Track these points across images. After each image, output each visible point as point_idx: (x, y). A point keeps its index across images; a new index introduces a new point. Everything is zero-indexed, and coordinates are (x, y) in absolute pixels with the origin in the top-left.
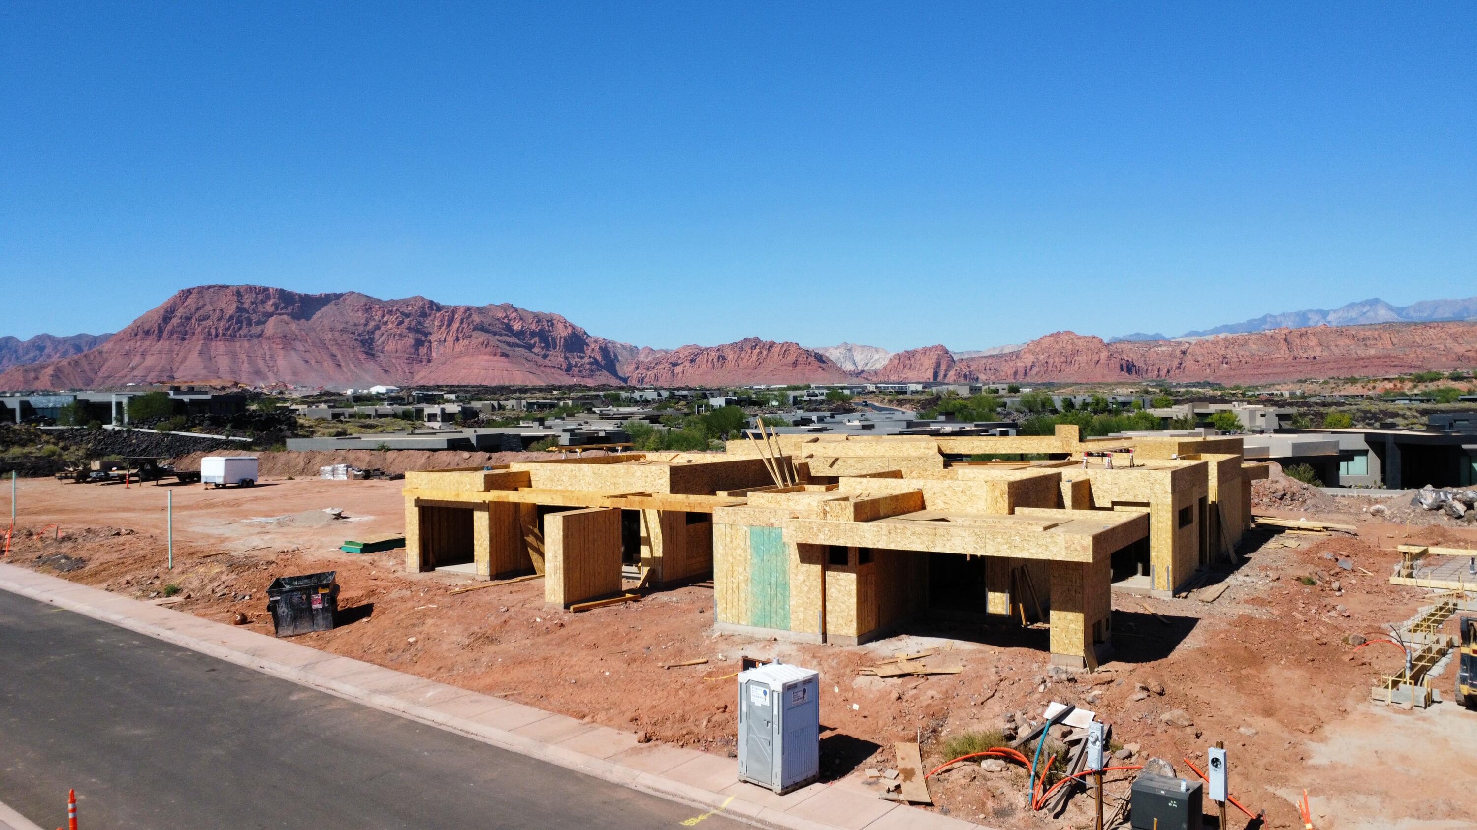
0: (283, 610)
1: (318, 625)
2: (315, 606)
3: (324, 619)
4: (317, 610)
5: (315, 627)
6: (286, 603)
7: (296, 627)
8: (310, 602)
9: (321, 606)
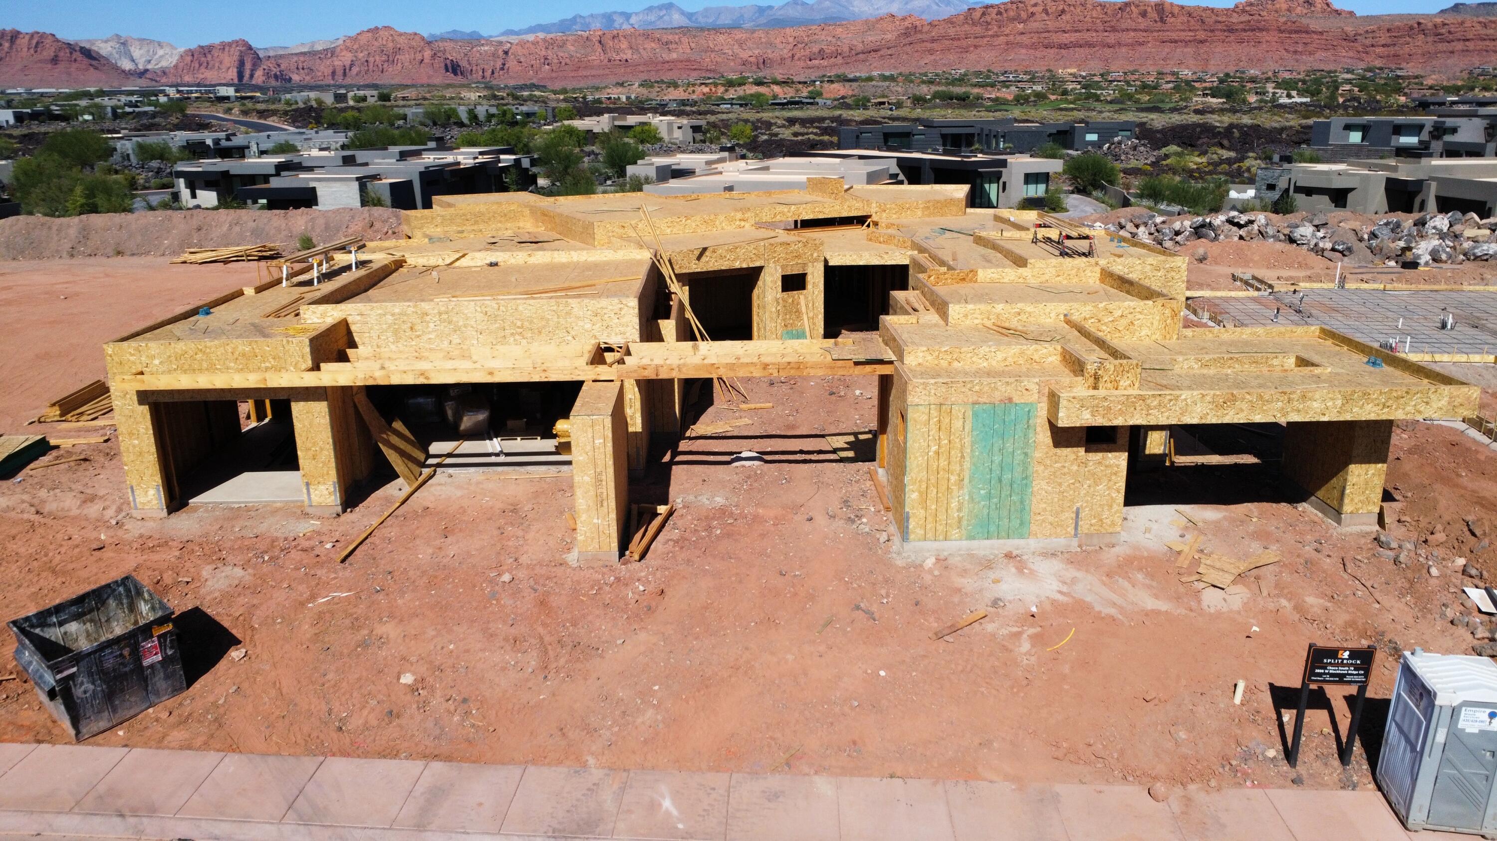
0: (84, 688)
1: (157, 694)
2: (146, 662)
3: (167, 677)
4: (152, 666)
5: (152, 698)
6: (90, 674)
7: (115, 711)
8: (137, 655)
9: (159, 657)
